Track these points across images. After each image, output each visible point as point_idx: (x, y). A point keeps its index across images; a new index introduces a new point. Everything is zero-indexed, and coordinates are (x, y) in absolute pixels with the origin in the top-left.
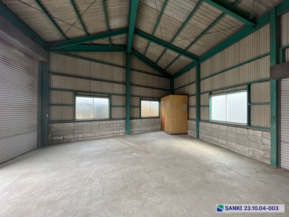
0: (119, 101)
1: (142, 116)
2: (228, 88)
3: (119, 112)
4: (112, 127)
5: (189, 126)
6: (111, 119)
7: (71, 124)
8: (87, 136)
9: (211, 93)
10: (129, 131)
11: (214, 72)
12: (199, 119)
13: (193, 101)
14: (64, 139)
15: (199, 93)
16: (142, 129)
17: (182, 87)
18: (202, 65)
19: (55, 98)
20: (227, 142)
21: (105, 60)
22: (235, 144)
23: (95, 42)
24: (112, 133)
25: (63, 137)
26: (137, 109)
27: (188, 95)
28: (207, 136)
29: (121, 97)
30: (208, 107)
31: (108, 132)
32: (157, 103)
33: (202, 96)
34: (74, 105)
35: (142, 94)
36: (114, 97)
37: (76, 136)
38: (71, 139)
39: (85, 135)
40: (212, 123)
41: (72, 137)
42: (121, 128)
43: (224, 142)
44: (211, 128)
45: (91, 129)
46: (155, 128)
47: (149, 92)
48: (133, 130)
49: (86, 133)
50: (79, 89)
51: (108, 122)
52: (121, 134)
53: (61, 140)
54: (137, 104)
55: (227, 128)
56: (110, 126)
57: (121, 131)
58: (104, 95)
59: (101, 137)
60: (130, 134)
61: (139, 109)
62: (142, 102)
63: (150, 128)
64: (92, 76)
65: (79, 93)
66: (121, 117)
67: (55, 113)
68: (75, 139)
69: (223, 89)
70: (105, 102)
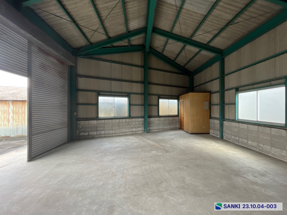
0: (138, 99)
1: (160, 114)
2: (259, 83)
3: (138, 111)
4: (131, 125)
5: (211, 125)
6: (130, 117)
7: (95, 122)
8: (108, 133)
9: (238, 90)
10: (147, 129)
11: (242, 66)
12: (223, 118)
13: (216, 98)
14: (89, 135)
15: (223, 90)
16: (160, 128)
17: (203, 84)
18: (226, 59)
19: (82, 97)
20: (258, 144)
21: (124, 61)
22: (269, 147)
23: (115, 44)
24: (131, 130)
25: (88, 133)
26: (155, 108)
27: (211, 93)
28: (233, 137)
29: (139, 96)
30: (234, 105)
31: (127, 130)
32: (176, 101)
33: (226, 93)
34: (97, 104)
35: (160, 93)
36: (132, 96)
37: (99, 133)
38: (94, 135)
39: (107, 132)
40: (239, 123)
41: (95, 133)
42: (139, 126)
43: (255, 144)
44: (237, 127)
45: (112, 127)
46: (173, 126)
47: (167, 90)
48: (151, 128)
49: (108, 130)
50: (101, 89)
51: (127, 120)
52: (139, 132)
53: (86, 136)
54: (155, 102)
55: (258, 128)
56: (130, 124)
57: (139, 129)
58: (123, 94)
59: (121, 134)
60: (148, 132)
61: (157, 107)
62: (160, 100)
63: (169, 127)
64: (113, 77)
65: (101, 93)
66: (140, 115)
67: (82, 111)
68: (98, 136)
69: (253, 84)
70: (124, 101)
